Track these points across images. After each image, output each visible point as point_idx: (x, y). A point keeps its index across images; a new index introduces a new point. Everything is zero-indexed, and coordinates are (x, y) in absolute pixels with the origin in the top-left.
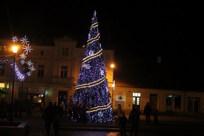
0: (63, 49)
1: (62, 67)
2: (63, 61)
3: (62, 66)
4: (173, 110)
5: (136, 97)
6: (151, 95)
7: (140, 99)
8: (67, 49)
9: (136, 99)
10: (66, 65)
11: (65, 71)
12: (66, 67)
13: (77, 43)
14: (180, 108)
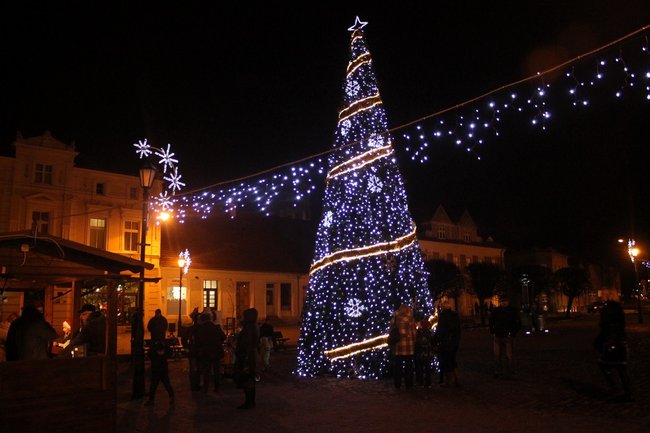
0: (40, 167)
1: (36, 216)
2: (37, 198)
3: (34, 213)
4: (279, 314)
5: (208, 290)
6: (239, 284)
7: (216, 295)
8: (49, 168)
9: (208, 295)
10: (45, 211)
11: (43, 225)
12: (45, 216)
13: (77, 154)
14: (290, 309)
